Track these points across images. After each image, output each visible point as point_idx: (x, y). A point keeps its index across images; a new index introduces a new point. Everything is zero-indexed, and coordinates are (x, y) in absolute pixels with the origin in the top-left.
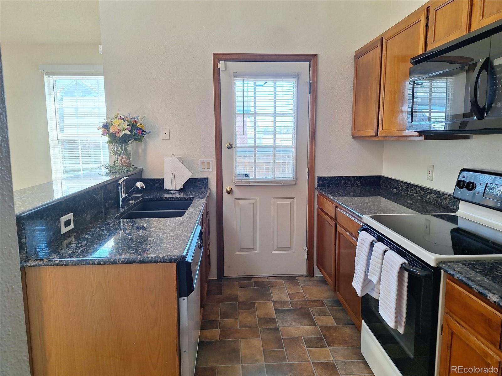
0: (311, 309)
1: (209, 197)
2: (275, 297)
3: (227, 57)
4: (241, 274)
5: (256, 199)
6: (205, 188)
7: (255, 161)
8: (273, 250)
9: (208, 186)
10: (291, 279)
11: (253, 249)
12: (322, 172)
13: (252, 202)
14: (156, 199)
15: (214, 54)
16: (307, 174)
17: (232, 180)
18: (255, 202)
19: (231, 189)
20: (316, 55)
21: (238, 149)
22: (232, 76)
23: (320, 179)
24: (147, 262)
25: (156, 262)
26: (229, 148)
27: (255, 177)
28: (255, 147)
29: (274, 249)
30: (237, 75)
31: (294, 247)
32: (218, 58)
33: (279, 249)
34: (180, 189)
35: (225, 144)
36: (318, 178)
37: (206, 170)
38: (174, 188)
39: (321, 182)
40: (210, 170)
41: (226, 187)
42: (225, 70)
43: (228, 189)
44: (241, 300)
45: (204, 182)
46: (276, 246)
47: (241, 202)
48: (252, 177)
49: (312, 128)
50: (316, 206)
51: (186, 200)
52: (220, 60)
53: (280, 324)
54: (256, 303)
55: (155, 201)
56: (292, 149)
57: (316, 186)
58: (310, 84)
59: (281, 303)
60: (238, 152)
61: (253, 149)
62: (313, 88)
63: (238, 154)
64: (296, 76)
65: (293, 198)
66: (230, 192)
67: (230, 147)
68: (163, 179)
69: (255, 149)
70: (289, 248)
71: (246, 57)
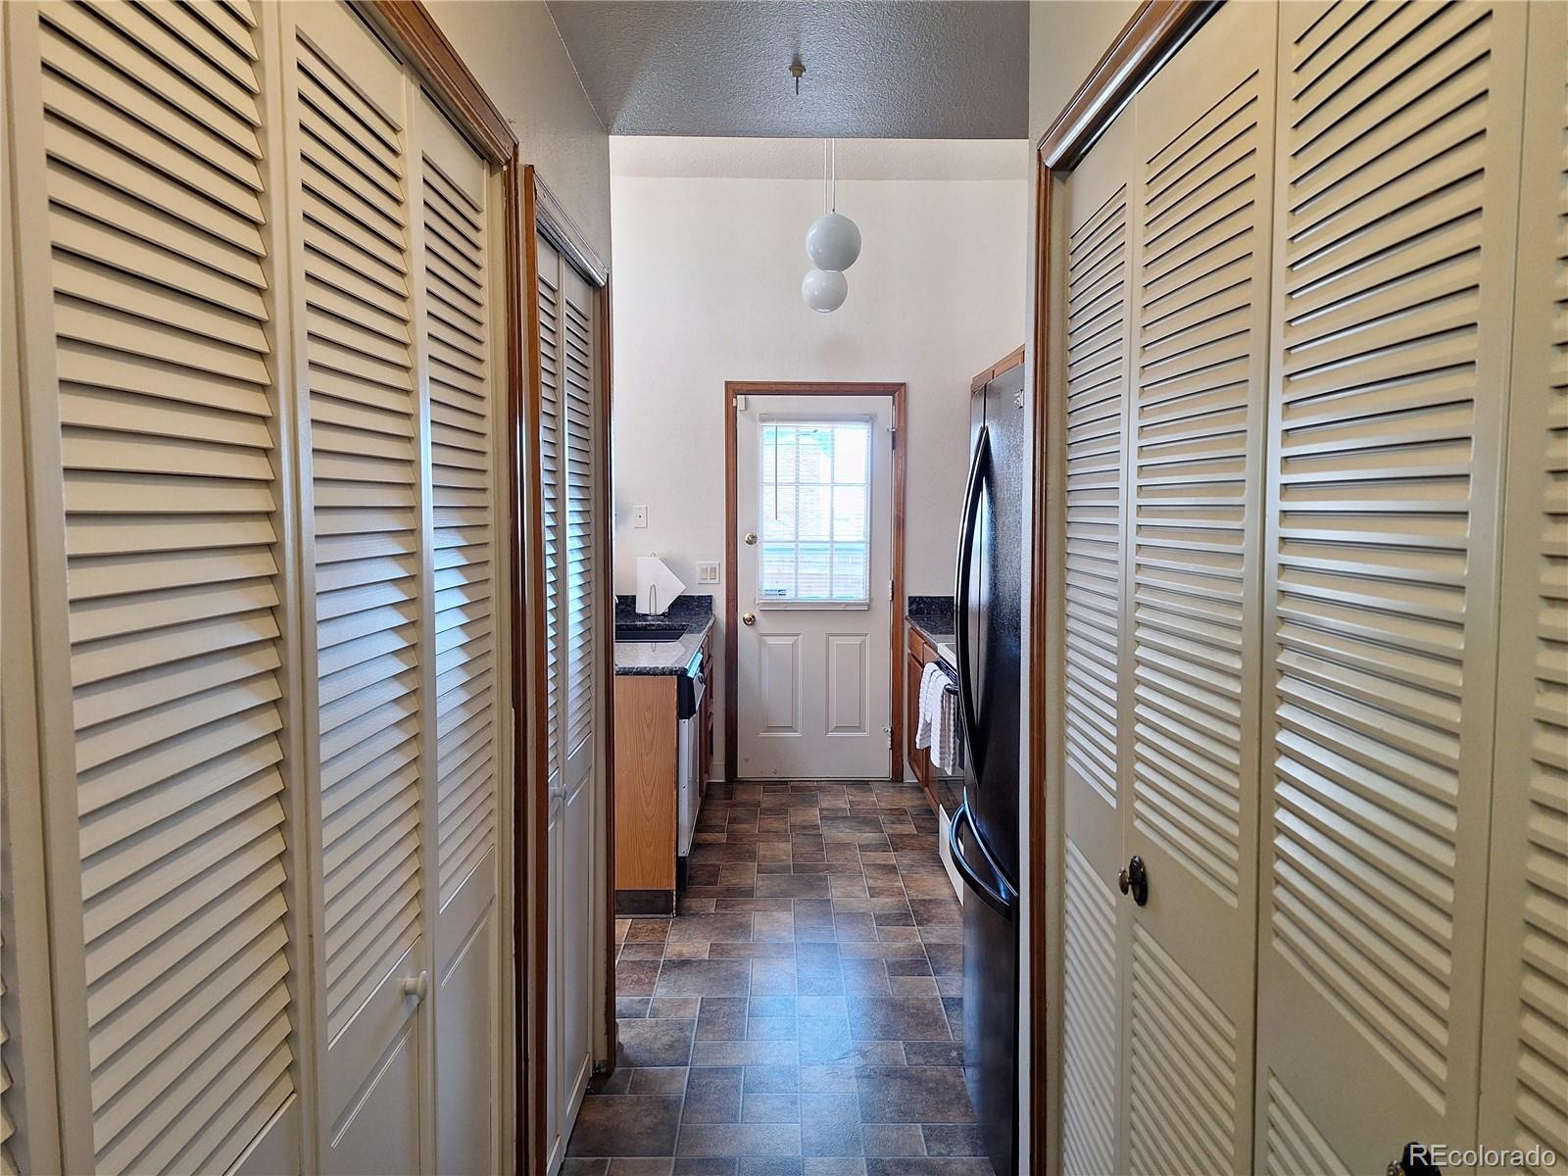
0: (881, 818)
1: (711, 628)
2: (824, 805)
3: (750, 388)
4: (768, 774)
5: (797, 635)
6: (707, 613)
7: (797, 571)
8: (827, 732)
9: (711, 610)
10: (862, 784)
11: (790, 729)
12: (916, 588)
13: (789, 641)
14: (625, 627)
15: (727, 383)
16: (890, 591)
17: (755, 601)
18: (797, 640)
19: (753, 617)
20: (904, 384)
21: (766, 546)
22: (758, 419)
23: (912, 600)
24: (645, 674)
25: (655, 674)
26: (750, 542)
27: (796, 595)
28: (797, 541)
29: (831, 728)
30: (766, 418)
31: (867, 728)
32: (734, 390)
33: (838, 728)
34: (663, 614)
35: (743, 536)
36: (910, 598)
37: (709, 581)
38: (653, 612)
39: (914, 607)
40: (717, 581)
41: (744, 613)
42: (746, 409)
43: (747, 616)
44: (763, 805)
45: (704, 603)
46: (833, 724)
47: (770, 641)
48: (790, 595)
49: (898, 510)
50: (907, 651)
51: (675, 629)
52: (737, 393)
53: (825, 831)
54: (791, 810)
55: (623, 630)
56: (863, 546)
57: (907, 613)
58: (893, 433)
59: (834, 810)
60: (767, 550)
61: (793, 545)
62: (898, 439)
63: (767, 557)
64: (870, 419)
65: (866, 635)
66: (751, 621)
67: (752, 541)
68: (634, 597)
69: (797, 546)
70: (859, 728)
71: (780, 388)
